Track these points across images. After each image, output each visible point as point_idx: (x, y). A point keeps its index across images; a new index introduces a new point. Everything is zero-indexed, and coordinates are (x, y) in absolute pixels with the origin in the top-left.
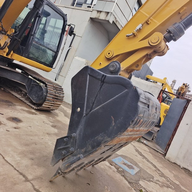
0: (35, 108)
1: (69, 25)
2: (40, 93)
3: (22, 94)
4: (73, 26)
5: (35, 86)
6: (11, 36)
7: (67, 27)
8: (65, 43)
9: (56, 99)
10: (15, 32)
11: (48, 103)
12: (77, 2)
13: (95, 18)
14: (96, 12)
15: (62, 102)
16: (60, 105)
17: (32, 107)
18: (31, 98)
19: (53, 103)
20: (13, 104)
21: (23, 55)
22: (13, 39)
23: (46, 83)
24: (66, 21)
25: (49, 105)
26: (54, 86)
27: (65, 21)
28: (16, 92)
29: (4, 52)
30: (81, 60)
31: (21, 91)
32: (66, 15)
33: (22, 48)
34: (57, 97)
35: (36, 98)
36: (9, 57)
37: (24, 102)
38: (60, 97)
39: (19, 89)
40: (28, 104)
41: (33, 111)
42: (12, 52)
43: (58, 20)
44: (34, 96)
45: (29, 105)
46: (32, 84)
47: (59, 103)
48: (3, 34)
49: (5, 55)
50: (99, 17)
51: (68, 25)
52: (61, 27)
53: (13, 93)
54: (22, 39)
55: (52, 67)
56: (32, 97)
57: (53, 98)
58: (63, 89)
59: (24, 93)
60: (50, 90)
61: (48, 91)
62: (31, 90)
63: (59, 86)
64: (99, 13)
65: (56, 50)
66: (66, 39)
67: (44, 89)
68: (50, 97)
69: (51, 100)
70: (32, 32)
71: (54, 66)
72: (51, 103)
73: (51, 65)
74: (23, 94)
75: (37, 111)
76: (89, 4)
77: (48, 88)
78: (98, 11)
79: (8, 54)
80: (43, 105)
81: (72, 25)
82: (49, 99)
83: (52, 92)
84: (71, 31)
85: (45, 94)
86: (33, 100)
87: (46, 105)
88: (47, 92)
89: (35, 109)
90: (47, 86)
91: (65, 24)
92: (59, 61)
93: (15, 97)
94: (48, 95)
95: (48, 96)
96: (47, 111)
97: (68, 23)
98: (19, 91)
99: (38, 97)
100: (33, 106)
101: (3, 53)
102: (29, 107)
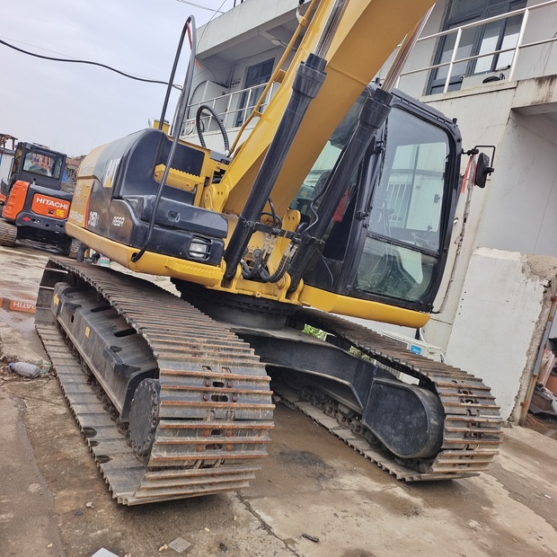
0: (399, 476)
1: (473, 152)
2: (414, 420)
3: (339, 414)
4: (488, 152)
5: (386, 389)
6: (298, 237)
7: (465, 159)
8: (466, 214)
9: (478, 435)
10: (304, 219)
11: (451, 457)
12: (451, 78)
14: (534, 84)
15: (498, 444)
16: (491, 456)
17: (387, 471)
18: (380, 438)
19: (468, 453)
20: (325, 467)
21: (340, 289)
22: (302, 239)
23: (432, 379)
24: (459, 140)
25: (454, 465)
26: (459, 383)
27: (454, 142)
28: (316, 406)
29: (280, 288)
30: (502, 257)
31: (336, 403)
32: (455, 120)
33: (331, 266)
34: (479, 427)
35: (397, 439)
36: (294, 300)
37: (352, 447)
38: (487, 425)
39: (327, 396)
40: (370, 459)
42: (302, 282)
44: (388, 428)
45: (376, 463)
46: (376, 382)
47: (487, 450)
48: (276, 234)
49: (283, 299)
50: (550, 95)
51: (469, 153)
53: (309, 413)
54: (326, 236)
55: (429, 309)
56: (382, 434)
57: (466, 435)
58: (488, 390)
59: (346, 411)
60: (451, 405)
61: (447, 410)
62: (375, 405)
63: (472, 378)
64: (546, 84)
65: (435, 248)
66: (468, 203)
67: (426, 403)
68: (455, 432)
69: (460, 443)
70: (359, 207)
71: (436, 305)
72: (461, 457)
74: (342, 413)
75: (414, 490)
76: (484, 73)
77: (444, 400)
78: (540, 80)
79: (290, 293)
80: (436, 469)
81: (481, 150)
82: (453, 443)
83: (457, 410)
84: (481, 171)
85: (432, 421)
86: (389, 443)
87: (442, 465)
88: (441, 414)
89: (403, 480)
90: (439, 390)
91: (458, 152)
92: (452, 284)
93: (320, 430)
94: (449, 427)
95: (448, 432)
96: (444, 486)
97: (466, 145)
99: (406, 435)
100: (392, 468)
101: (278, 292)
102: (377, 471)
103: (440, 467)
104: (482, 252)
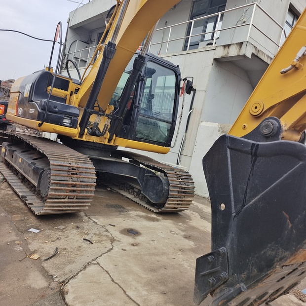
0: (155, 211)
1: (185, 80)
2: (159, 188)
3: (135, 193)
4: (191, 79)
5: (149, 178)
6: (111, 116)
7: (182, 83)
8: (183, 106)
9: (183, 192)
10: (115, 109)
11: (173, 201)
12: (190, 43)
13: (222, 58)
14: (222, 48)
15: (193, 196)
16: (191, 201)
17: (151, 210)
18: (148, 197)
19: (180, 199)
20: (124, 209)
21: (129, 137)
22: (113, 119)
23: (166, 171)
24: (180, 75)
25: (175, 204)
26: (178, 173)
27: (177, 75)
28: (126, 191)
29: (105, 138)
30: (211, 126)
31: (133, 188)
32: (178, 66)
33: (126, 128)
34: (185, 189)
35: (154, 196)
36: (112, 144)
37: (138, 203)
38: (188, 189)
39: (130, 186)
40: (144, 207)
41: (154, 216)
42: (114, 136)
43: (167, 77)
44: (151, 193)
45: (147, 208)
46: (146, 176)
47: (189, 199)
48: (101, 115)
49: (106, 143)
50: (228, 53)
51: (183, 80)
52: (174, 85)
53: (122, 193)
54: (124, 116)
55: (169, 145)
56: (148, 196)
57: (179, 192)
58: (191, 176)
59: (137, 191)
60: (172, 181)
61: (170, 182)
62: (146, 185)
63: (185, 172)
64: (227, 48)
65: (171, 120)
66: (183, 101)
67: (163, 181)
68: (174, 191)
69: (177, 195)
70: (136, 103)
71: (172, 144)
72: (177, 201)
73: (167, 143)
74: (136, 192)
75: (159, 216)
76: (208, 40)
77: (169, 178)
78: (225, 46)
79: (109, 141)
80: (167, 206)
81: (188, 79)
82: (173, 195)
83: (175, 183)
84: (188, 87)
85: (166, 187)
86: (151, 199)
87: (170, 204)
88: (169, 184)
89: (156, 213)
90: (168, 175)
91: (179, 79)
92: (178, 135)
93: (126, 199)
94: (171, 189)
95: (171, 191)
96: (173, 214)
97: (183, 77)
98: (130, 189)
99: (157, 194)
100: (152, 209)
101: (104, 140)
102: (147, 211)
103: (169, 205)
104: (204, 124)
